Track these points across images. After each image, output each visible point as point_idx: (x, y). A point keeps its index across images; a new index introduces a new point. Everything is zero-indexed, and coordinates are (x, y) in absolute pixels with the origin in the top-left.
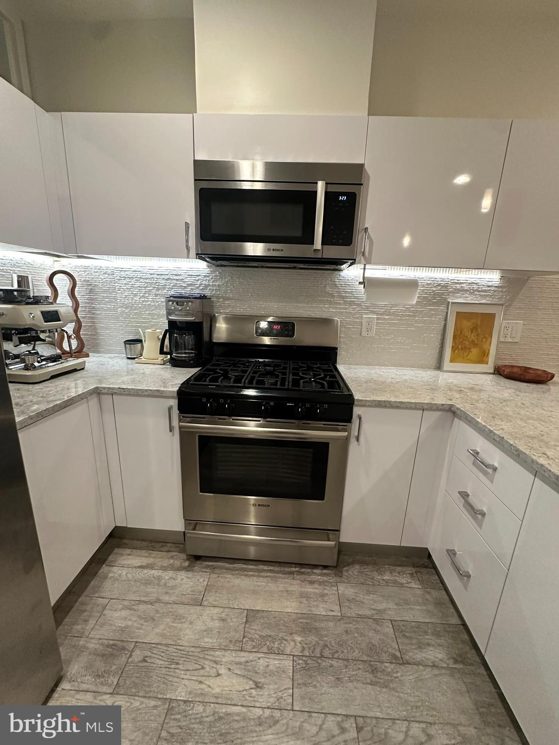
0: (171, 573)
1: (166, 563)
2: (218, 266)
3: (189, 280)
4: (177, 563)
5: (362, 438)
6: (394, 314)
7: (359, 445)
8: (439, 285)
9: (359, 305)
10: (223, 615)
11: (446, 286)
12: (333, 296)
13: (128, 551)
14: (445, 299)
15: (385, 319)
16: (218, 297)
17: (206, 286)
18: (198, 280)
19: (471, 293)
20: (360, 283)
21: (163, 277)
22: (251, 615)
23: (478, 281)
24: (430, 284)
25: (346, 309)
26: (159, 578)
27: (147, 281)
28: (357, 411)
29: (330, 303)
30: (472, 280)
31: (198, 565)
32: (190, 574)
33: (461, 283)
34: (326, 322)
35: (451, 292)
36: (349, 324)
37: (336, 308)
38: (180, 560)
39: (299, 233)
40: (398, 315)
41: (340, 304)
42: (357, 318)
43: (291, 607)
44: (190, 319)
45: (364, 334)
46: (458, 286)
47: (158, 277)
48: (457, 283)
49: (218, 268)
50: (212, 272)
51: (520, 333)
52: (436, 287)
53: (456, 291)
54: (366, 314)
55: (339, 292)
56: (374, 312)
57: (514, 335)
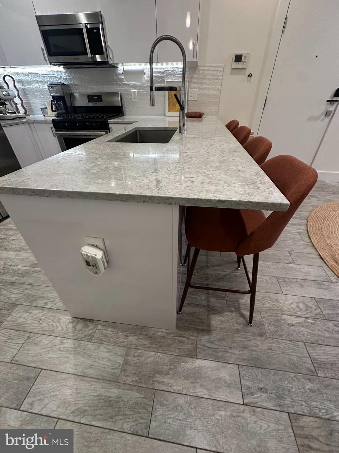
2: (68, 68)
3: (59, 77)
8: (160, 72)
11: (163, 73)
12: (117, 81)
14: (164, 80)
15: (141, 92)
16: (72, 85)
17: (66, 79)
18: (62, 76)
19: (174, 76)
20: (122, 74)
21: (48, 75)
23: (176, 69)
24: (156, 72)
25: (124, 87)
27: (42, 78)
28: (110, 126)
29: (117, 84)
30: (174, 69)
33: (169, 71)
34: (115, 94)
35: (165, 76)
36: (126, 95)
40: (145, 89)
41: (121, 85)
42: (129, 92)
44: (58, 94)
45: (133, 100)
46: (168, 72)
47: (46, 76)
48: (167, 71)
49: (68, 69)
50: (67, 72)
51: (197, 96)
52: (158, 73)
53: (168, 75)
54: (132, 89)
55: (119, 79)
56: (135, 89)
57: (194, 97)
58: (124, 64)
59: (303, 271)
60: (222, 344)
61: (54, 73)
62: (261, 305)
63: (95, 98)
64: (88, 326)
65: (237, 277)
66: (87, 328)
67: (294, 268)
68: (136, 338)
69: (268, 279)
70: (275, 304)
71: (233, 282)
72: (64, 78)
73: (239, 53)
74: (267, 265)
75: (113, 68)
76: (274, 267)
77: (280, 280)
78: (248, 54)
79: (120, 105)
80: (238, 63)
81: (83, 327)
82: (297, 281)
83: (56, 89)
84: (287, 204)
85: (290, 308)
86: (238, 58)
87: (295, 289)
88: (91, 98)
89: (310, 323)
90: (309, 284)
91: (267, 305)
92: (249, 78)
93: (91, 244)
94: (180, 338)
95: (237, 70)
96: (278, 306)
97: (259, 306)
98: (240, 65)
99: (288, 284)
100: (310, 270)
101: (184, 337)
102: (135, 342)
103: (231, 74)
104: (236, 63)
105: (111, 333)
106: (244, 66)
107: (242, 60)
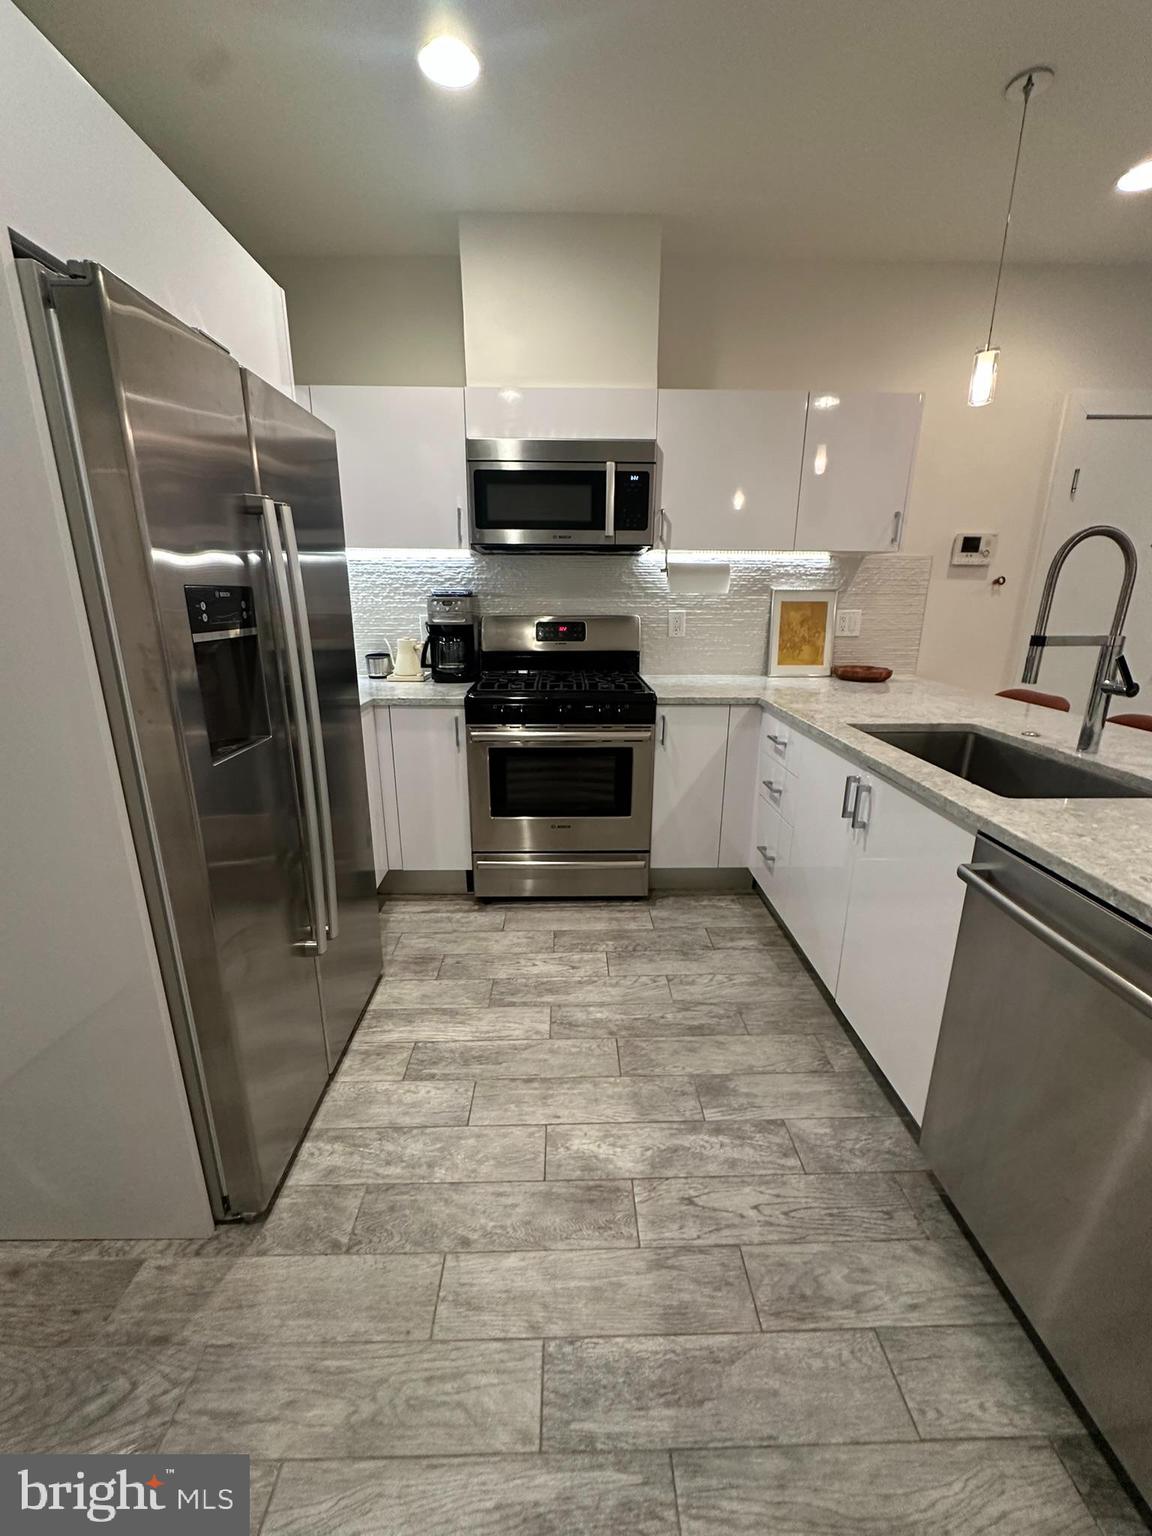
0: (461, 914)
1: (451, 908)
3: (448, 573)
4: (466, 908)
5: (668, 742)
6: (707, 607)
7: (665, 749)
8: (759, 569)
9: (663, 598)
10: (530, 935)
11: (766, 571)
12: (631, 588)
13: (403, 903)
14: (768, 586)
15: (695, 614)
16: (486, 594)
17: (470, 580)
18: (459, 573)
19: (797, 578)
20: (662, 571)
21: (414, 570)
22: (557, 934)
23: (805, 563)
24: (748, 568)
25: (646, 603)
26: (448, 918)
27: (392, 576)
28: (660, 711)
29: (628, 596)
30: (798, 563)
31: (489, 908)
32: (484, 914)
33: (784, 566)
34: (625, 620)
35: (774, 577)
36: (652, 622)
37: (635, 603)
38: (467, 904)
39: (587, 517)
40: (712, 609)
41: (640, 597)
42: (662, 614)
43: (600, 926)
45: (672, 633)
46: (782, 570)
47: (407, 570)
48: (779, 566)
49: (485, 557)
50: (477, 562)
51: (858, 627)
52: (755, 572)
53: (780, 576)
54: (673, 608)
55: (637, 582)
56: (681, 606)
57: (851, 628)
58: (669, 550)
61: (434, 565)
63: (561, 629)
72: (462, 579)
73: (972, 533)
78: (995, 536)
79: (631, 649)
80: (969, 554)
86: (971, 545)
88: (547, 629)
92: (997, 587)
95: (965, 569)
98: (974, 559)
103: (950, 576)
104: (965, 554)
106: (985, 561)
107: (980, 549)
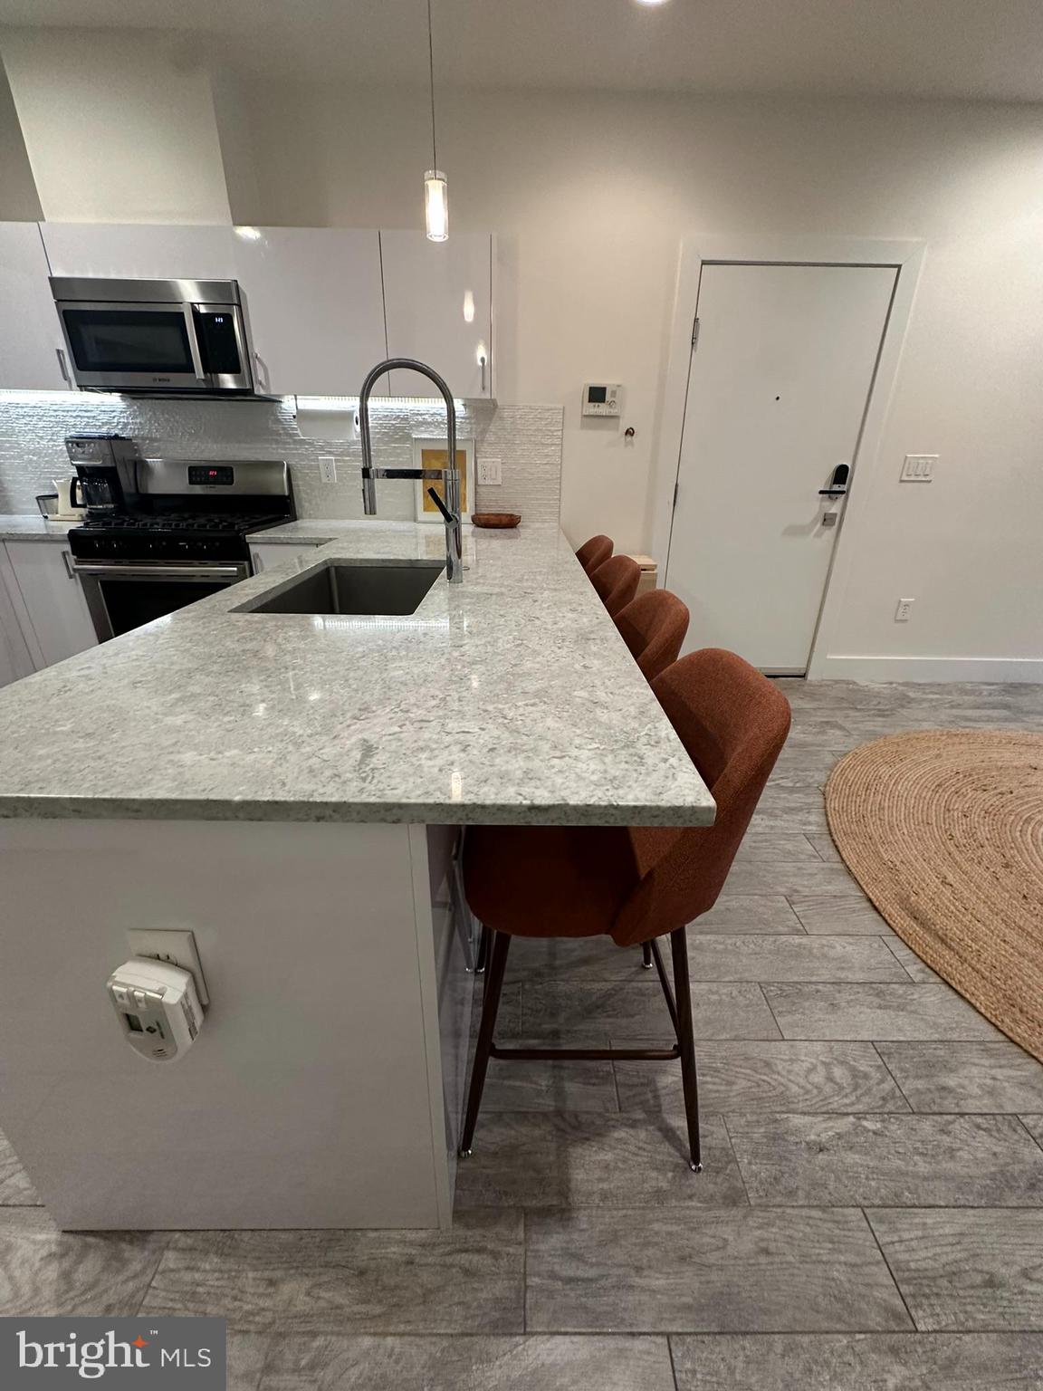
2: (134, 398)
3: (104, 417)
8: (398, 417)
11: (405, 419)
12: (279, 435)
14: (409, 435)
15: (343, 461)
16: (144, 439)
17: (126, 425)
18: (114, 417)
19: (435, 426)
20: (294, 417)
21: (71, 413)
23: (441, 411)
24: (387, 416)
25: (296, 449)
27: (52, 419)
28: (253, 549)
29: (277, 442)
30: (434, 411)
33: (422, 415)
34: (275, 465)
35: (414, 425)
36: (305, 468)
37: (285, 449)
41: (289, 443)
42: (312, 461)
44: (98, 463)
45: (325, 480)
46: (420, 418)
47: (65, 414)
48: (418, 414)
49: (135, 401)
50: (129, 407)
51: (500, 474)
52: (394, 419)
53: (424, 423)
54: (323, 455)
55: (284, 429)
56: (330, 453)
57: (494, 477)
58: (298, 397)
59: (832, 953)
60: (609, 1258)
61: (89, 409)
62: (723, 1088)
63: (211, 473)
64: (124, 1263)
65: (643, 995)
66: (118, 1272)
67: (804, 948)
68: (307, 1283)
69: (735, 993)
70: (765, 1078)
71: (632, 1016)
72: (118, 423)
73: (598, 382)
74: (730, 947)
75: (267, 404)
76: (750, 951)
77: (771, 991)
78: (619, 386)
79: (287, 494)
80: (597, 404)
81: (104, 1269)
82: (818, 991)
83: (90, 449)
84: (709, 809)
85: (809, 1087)
86: (597, 395)
87: (817, 1017)
88: (197, 473)
89: (869, 1131)
90: (852, 997)
91: (742, 1084)
92: (629, 438)
93: (148, 955)
94: (464, 1259)
95: (596, 420)
96: (773, 1083)
97: (718, 1091)
98: (602, 409)
99: (794, 1004)
100: (849, 948)
101: (480, 1251)
102: (302, 1304)
103: (583, 427)
104: (592, 404)
105: (212, 1280)
106: (613, 412)
107: (607, 399)
